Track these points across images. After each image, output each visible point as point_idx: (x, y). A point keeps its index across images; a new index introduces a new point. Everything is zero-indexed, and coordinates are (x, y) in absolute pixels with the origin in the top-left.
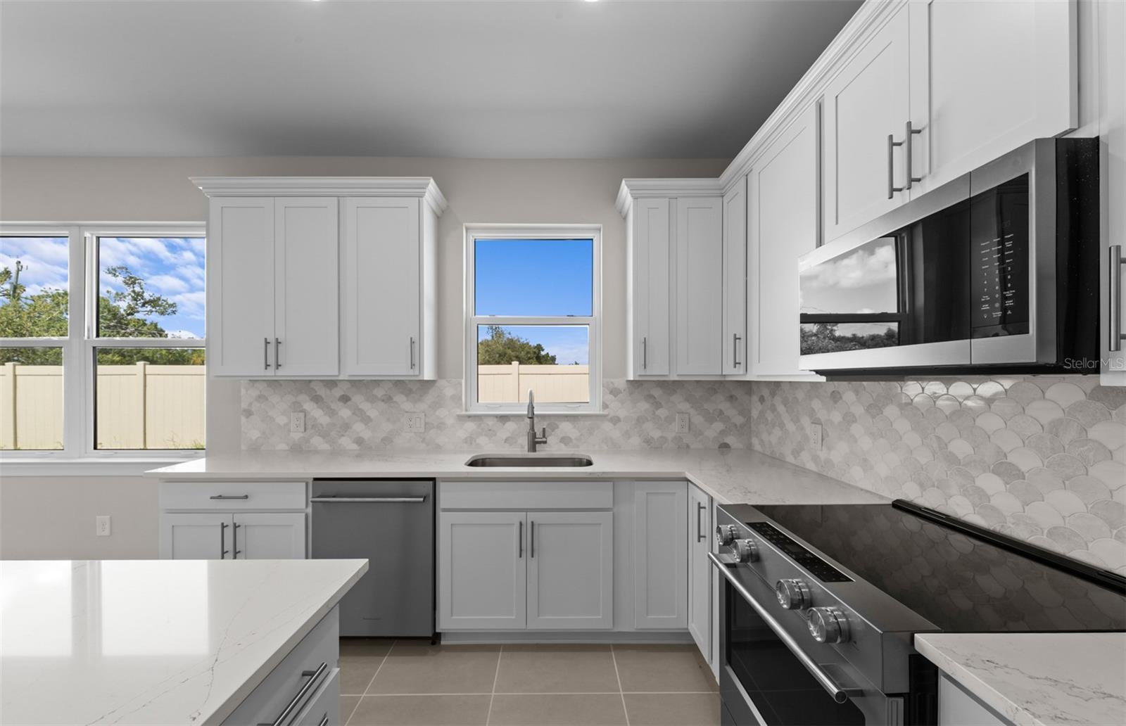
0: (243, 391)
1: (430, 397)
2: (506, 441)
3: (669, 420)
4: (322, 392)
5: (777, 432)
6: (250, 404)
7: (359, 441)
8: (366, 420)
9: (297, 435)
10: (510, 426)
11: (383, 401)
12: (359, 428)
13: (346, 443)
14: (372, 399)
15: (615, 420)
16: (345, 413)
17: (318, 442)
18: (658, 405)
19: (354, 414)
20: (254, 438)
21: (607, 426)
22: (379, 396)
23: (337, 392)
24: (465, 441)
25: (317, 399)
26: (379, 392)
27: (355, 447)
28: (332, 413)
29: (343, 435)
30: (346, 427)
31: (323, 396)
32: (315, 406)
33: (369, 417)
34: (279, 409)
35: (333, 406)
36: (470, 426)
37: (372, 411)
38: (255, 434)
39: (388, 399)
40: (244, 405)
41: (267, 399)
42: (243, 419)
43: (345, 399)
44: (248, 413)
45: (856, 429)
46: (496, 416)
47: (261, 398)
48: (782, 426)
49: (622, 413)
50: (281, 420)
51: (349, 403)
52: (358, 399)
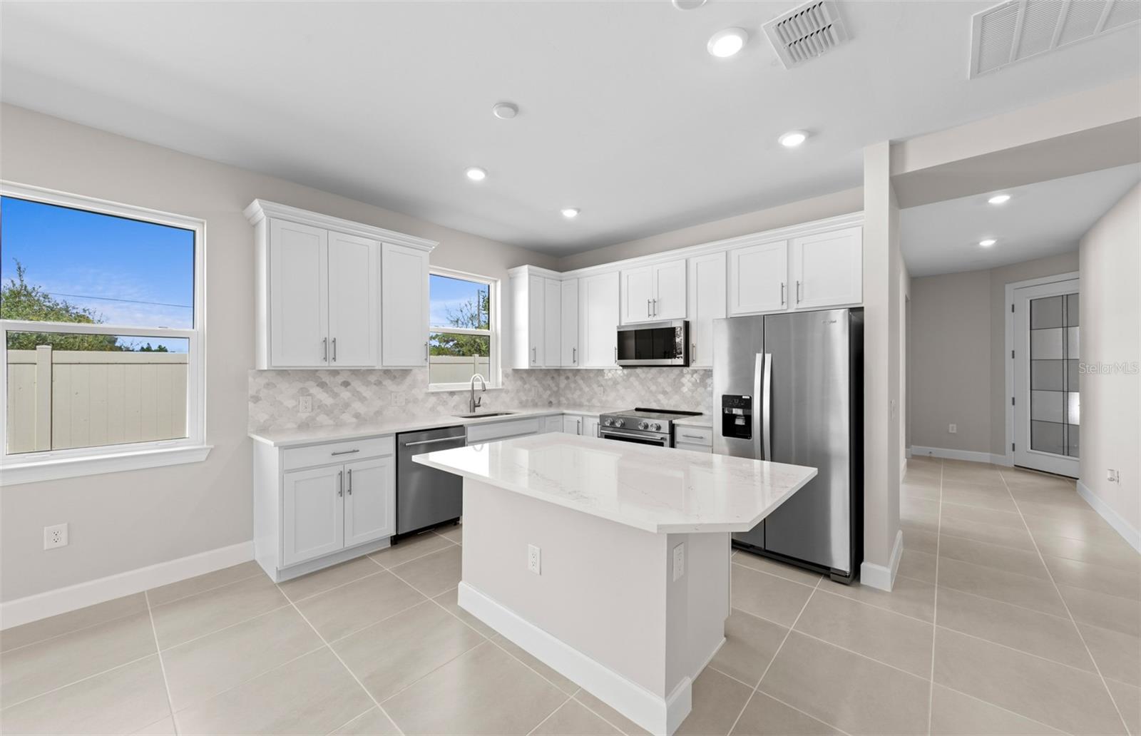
0: (250, 379)
1: (409, 380)
2: (454, 407)
3: (530, 390)
4: (326, 379)
5: (578, 393)
6: (258, 391)
7: (357, 416)
8: (362, 399)
9: (303, 415)
10: (456, 398)
11: (375, 384)
12: (357, 406)
13: (347, 417)
14: (368, 384)
15: (507, 392)
16: (345, 394)
17: (322, 418)
18: (525, 383)
19: (353, 395)
20: (262, 421)
21: (503, 395)
22: (373, 381)
23: (340, 379)
24: (430, 409)
25: (322, 385)
26: (373, 378)
27: (354, 420)
28: (335, 395)
29: (344, 412)
30: (347, 405)
31: (328, 382)
32: (321, 390)
33: (365, 397)
34: (287, 394)
35: (336, 390)
36: (433, 399)
37: (367, 392)
38: (263, 417)
39: (379, 383)
40: (251, 392)
41: (276, 386)
42: (251, 405)
43: (346, 384)
44: (256, 399)
45: (619, 387)
46: (448, 392)
47: (268, 385)
48: (581, 389)
49: (510, 388)
50: (290, 403)
51: (348, 387)
52: (356, 384)
